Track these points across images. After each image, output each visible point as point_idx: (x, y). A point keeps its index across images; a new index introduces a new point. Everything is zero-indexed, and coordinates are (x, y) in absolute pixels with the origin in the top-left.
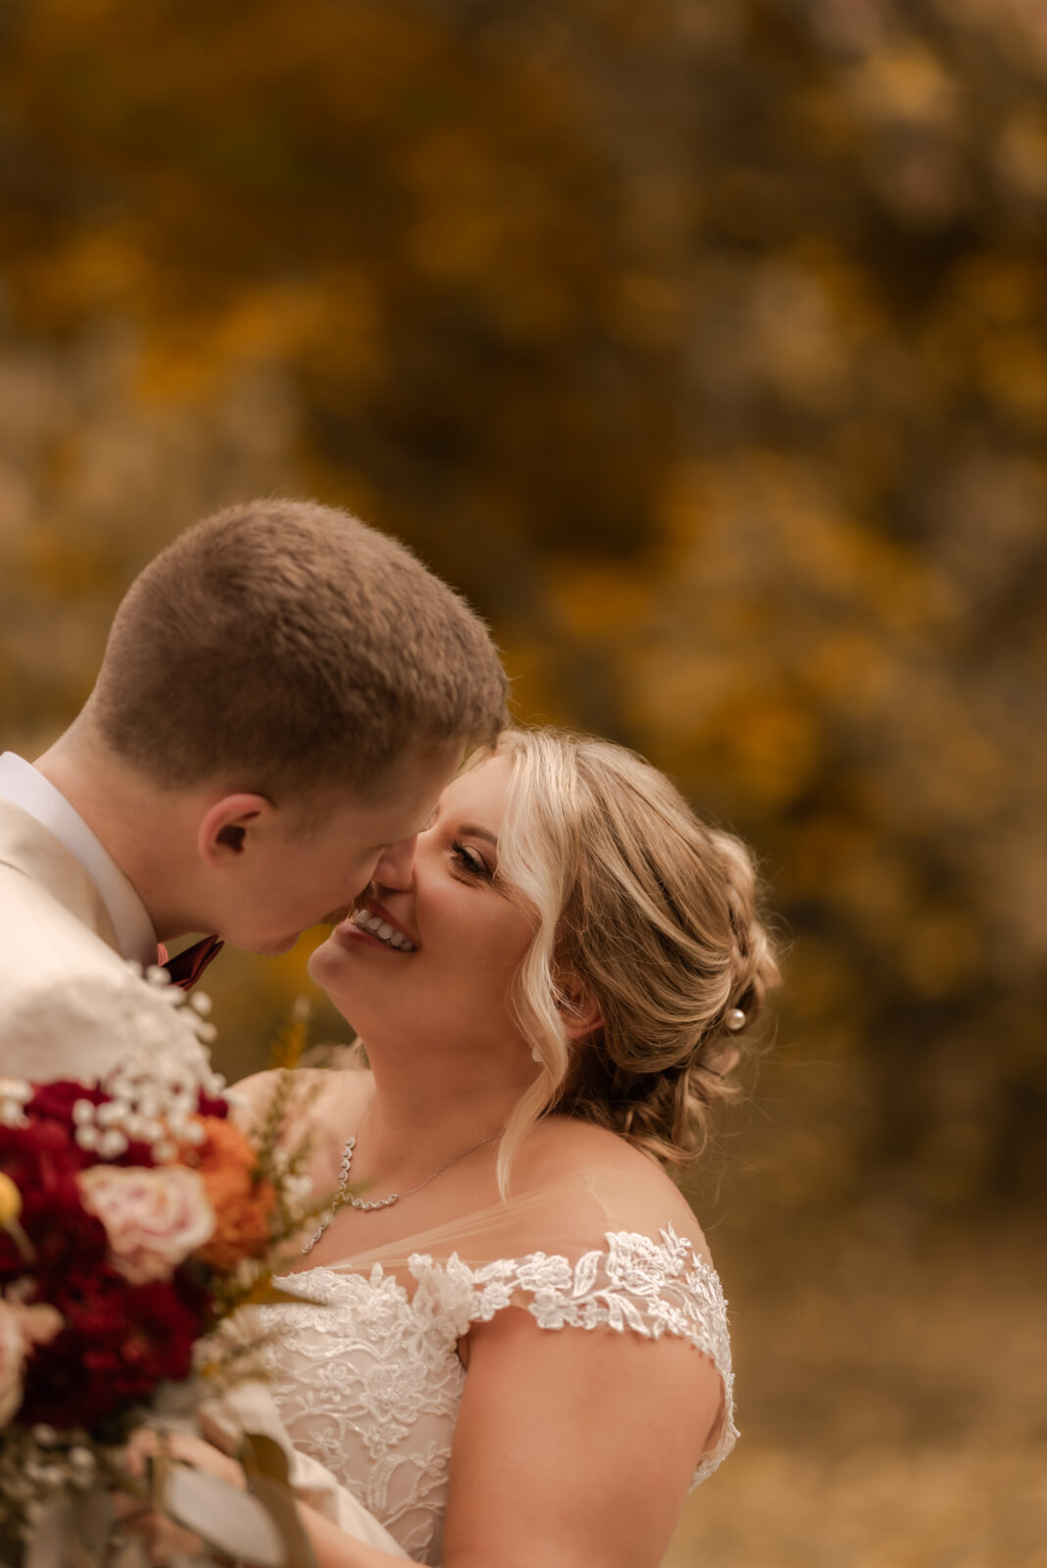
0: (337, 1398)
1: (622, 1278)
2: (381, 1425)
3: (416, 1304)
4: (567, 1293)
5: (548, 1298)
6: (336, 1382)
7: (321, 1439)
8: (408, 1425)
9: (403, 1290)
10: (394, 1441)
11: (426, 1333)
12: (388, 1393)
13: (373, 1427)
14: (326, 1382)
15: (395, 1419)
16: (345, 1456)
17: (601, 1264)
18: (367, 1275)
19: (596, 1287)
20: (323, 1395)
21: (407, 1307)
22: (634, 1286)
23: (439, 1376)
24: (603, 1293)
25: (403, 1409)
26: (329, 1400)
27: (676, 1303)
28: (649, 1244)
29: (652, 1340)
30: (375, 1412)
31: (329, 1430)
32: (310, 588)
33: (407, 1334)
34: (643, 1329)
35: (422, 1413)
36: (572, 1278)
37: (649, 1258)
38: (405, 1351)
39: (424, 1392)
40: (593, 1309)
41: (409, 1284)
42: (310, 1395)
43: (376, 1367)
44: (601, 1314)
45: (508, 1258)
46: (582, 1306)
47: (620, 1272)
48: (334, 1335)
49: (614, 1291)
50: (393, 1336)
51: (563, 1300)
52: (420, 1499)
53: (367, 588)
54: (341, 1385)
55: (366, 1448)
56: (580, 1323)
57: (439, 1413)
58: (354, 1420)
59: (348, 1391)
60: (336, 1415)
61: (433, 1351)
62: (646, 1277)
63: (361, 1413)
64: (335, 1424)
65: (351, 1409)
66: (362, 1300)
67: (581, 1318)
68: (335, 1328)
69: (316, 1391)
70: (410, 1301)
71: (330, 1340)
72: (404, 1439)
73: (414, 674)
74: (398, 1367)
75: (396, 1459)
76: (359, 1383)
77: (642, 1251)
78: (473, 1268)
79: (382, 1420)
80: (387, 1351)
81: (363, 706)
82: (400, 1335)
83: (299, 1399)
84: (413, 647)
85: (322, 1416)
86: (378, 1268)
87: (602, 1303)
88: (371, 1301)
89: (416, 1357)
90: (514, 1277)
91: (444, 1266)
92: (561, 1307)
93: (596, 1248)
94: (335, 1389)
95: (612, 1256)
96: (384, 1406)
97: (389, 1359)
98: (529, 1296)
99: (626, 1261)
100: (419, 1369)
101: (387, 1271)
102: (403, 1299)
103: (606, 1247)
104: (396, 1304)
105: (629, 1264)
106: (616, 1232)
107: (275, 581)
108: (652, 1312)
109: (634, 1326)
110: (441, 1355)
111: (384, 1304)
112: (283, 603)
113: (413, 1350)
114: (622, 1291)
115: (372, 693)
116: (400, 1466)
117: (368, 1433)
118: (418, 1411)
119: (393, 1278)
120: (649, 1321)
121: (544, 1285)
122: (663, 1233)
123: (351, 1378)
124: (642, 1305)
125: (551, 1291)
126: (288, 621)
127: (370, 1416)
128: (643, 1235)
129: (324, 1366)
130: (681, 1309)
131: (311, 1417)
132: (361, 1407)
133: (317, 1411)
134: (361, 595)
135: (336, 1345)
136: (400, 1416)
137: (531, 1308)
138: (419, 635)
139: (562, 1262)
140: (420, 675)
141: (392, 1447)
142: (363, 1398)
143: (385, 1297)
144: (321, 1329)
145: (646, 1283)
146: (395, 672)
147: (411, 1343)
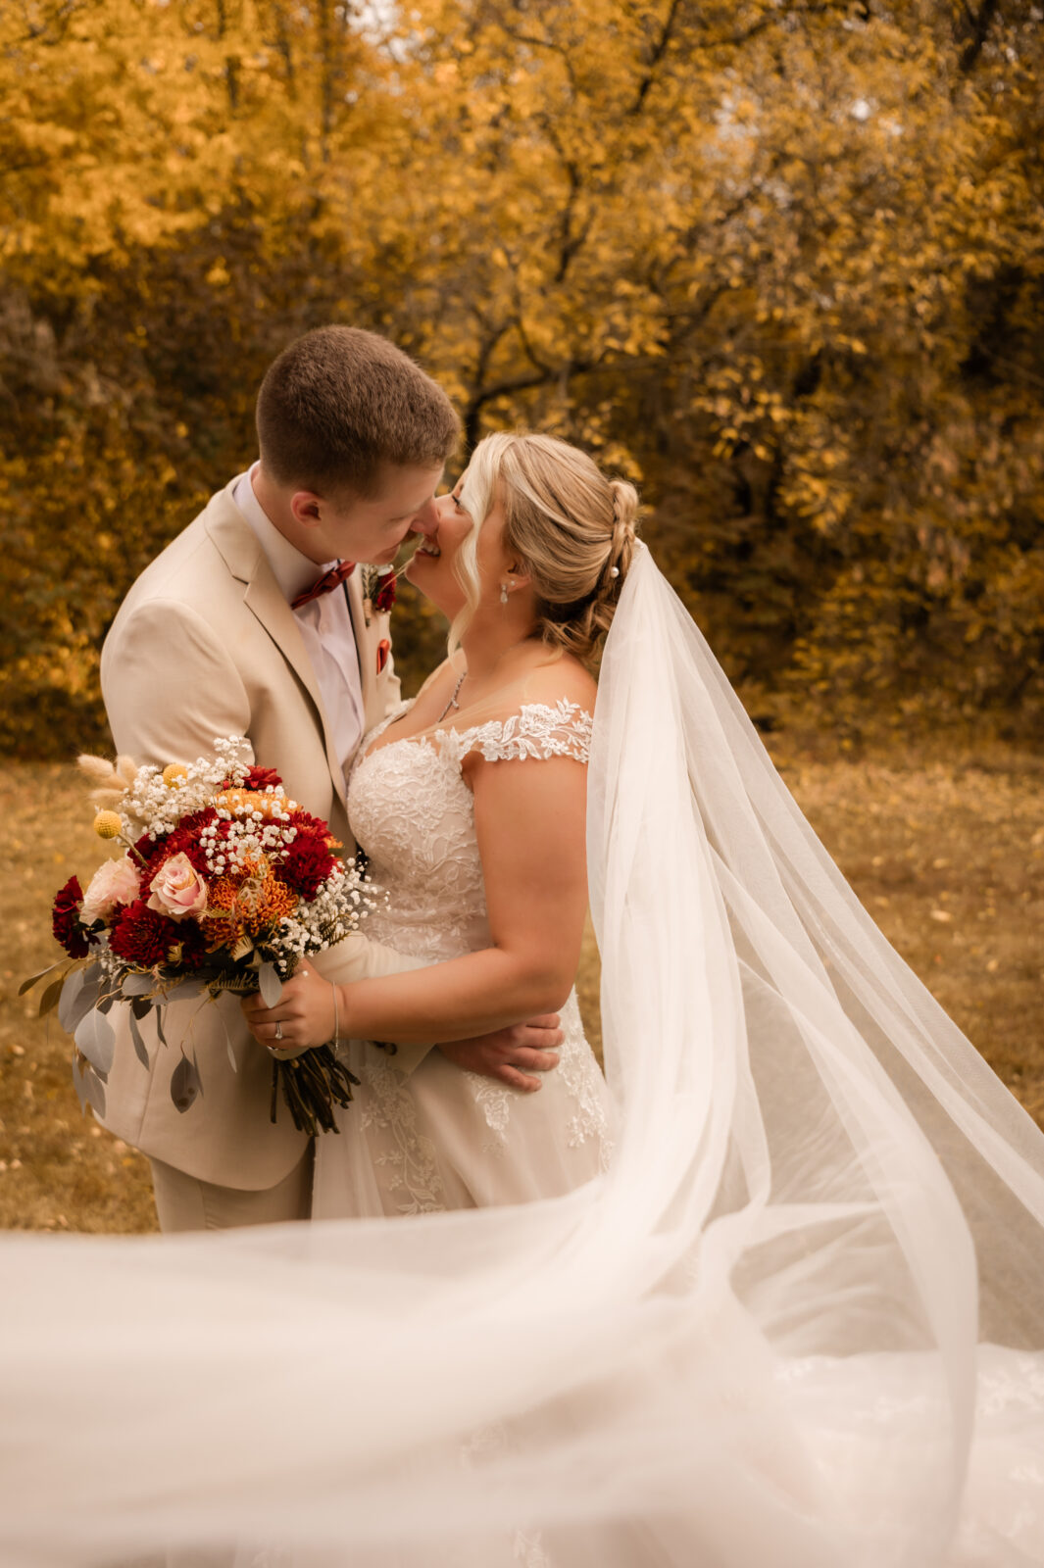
0: (403, 808)
1: (528, 729)
2: (425, 820)
3: (441, 757)
4: (498, 741)
5: (489, 745)
6: (401, 799)
7: (398, 828)
8: (438, 819)
9: (434, 749)
10: (433, 828)
11: (446, 771)
12: (427, 803)
13: (422, 821)
14: (397, 800)
15: (432, 817)
16: (410, 836)
17: (517, 723)
18: (419, 742)
19: (514, 736)
20: (397, 806)
21: (436, 758)
22: (534, 732)
23: (454, 792)
24: (517, 739)
25: (436, 811)
26: (399, 809)
27: (560, 739)
28: (547, 708)
29: (544, 760)
30: (422, 813)
31: (401, 824)
32: (318, 380)
33: (436, 772)
34: (538, 756)
35: (445, 812)
36: (502, 732)
37: (544, 716)
38: (435, 781)
39: (446, 802)
40: (511, 749)
41: (436, 746)
42: (391, 806)
43: (421, 790)
44: (515, 751)
45: (475, 726)
46: (506, 748)
47: (527, 726)
48: (401, 774)
49: (523, 737)
50: (429, 774)
51: (497, 745)
52: (449, 856)
53: (350, 380)
54: (404, 801)
55: (420, 832)
56: (506, 757)
57: (455, 811)
58: (412, 818)
59: (408, 804)
60: (403, 816)
61: (450, 780)
62: (542, 727)
63: (414, 815)
64: (404, 820)
65: (410, 813)
66: (415, 756)
67: (506, 753)
68: (402, 771)
69: (394, 804)
70: (438, 755)
71: (400, 778)
72: (437, 826)
73: (375, 430)
74: (434, 789)
75: (434, 837)
76: (412, 799)
77: (541, 713)
78: (459, 734)
79: (426, 817)
80: (426, 782)
81: (345, 447)
82: (432, 773)
83: (386, 808)
84: (376, 413)
85: (397, 817)
86: (424, 739)
87: (516, 744)
88: (419, 756)
89: (442, 785)
90: (476, 736)
91: (449, 735)
92: (496, 749)
93: (516, 715)
94: (402, 803)
95: (523, 718)
96: (426, 810)
97: (427, 786)
98: (481, 745)
99: (531, 720)
100: (443, 790)
101: (428, 739)
102: (433, 754)
103: (520, 713)
104: (430, 757)
105: (532, 722)
106: (527, 705)
107: (301, 376)
108: (543, 745)
109: (533, 755)
110: (455, 780)
111: (425, 757)
112: (303, 388)
113: (439, 780)
114: (527, 736)
115: (351, 441)
116: (437, 841)
117: (420, 824)
118: (443, 812)
119: (429, 743)
120: (541, 751)
121: (489, 738)
122: (558, 702)
123: (410, 797)
124: (537, 742)
125: (491, 741)
126: (304, 400)
127: (419, 815)
128: (544, 704)
129: (397, 791)
130: (566, 741)
131: (392, 817)
132: (414, 811)
133: (394, 814)
134: (346, 384)
135: (402, 780)
136: (435, 815)
137: (482, 751)
138: (380, 407)
139: (498, 724)
140: (379, 430)
141: (432, 831)
142: (415, 806)
143: (425, 754)
144: (396, 772)
145: (542, 730)
146: (364, 428)
147: (438, 777)
